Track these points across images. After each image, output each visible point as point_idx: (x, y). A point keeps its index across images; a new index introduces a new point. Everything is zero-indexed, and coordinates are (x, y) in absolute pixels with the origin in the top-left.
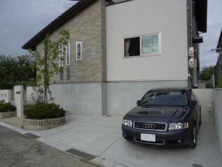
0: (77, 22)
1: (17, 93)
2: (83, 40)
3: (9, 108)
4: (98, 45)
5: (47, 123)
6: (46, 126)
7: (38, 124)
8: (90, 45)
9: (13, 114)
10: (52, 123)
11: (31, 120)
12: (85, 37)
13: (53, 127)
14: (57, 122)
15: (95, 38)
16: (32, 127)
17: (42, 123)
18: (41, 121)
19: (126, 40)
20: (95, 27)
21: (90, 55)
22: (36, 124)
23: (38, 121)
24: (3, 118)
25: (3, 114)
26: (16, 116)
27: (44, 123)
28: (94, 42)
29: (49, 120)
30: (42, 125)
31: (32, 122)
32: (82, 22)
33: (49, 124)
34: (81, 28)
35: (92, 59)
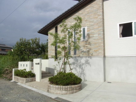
0: (82, 13)
1: (36, 64)
2: (88, 26)
3: (31, 75)
4: (100, 29)
5: (71, 89)
6: (71, 91)
7: (64, 89)
8: (93, 29)
9: (33, 79)
10: (75, 89)
11: (57, 86)
12: (89, 24)
13: (75, 92)
14: (78, 88)
15: (97, 24)
16: (59, 92)
17: (67, 88)
18: (66, 87)
19: (120, 25)
20: (97, 16)
21: (93, 36)
22: (61, 89)
23: (64, 87)
24: (26, 82)
25: (26, 80)
26: (35, 81)
27: (68, 89)
28: (96, 27)
29: (73, 86)
30: (67, 90)
31: (58, 88)
32: (86, 13)
33: (73, 89)
34: (86, 17)
35: (95, 39)
